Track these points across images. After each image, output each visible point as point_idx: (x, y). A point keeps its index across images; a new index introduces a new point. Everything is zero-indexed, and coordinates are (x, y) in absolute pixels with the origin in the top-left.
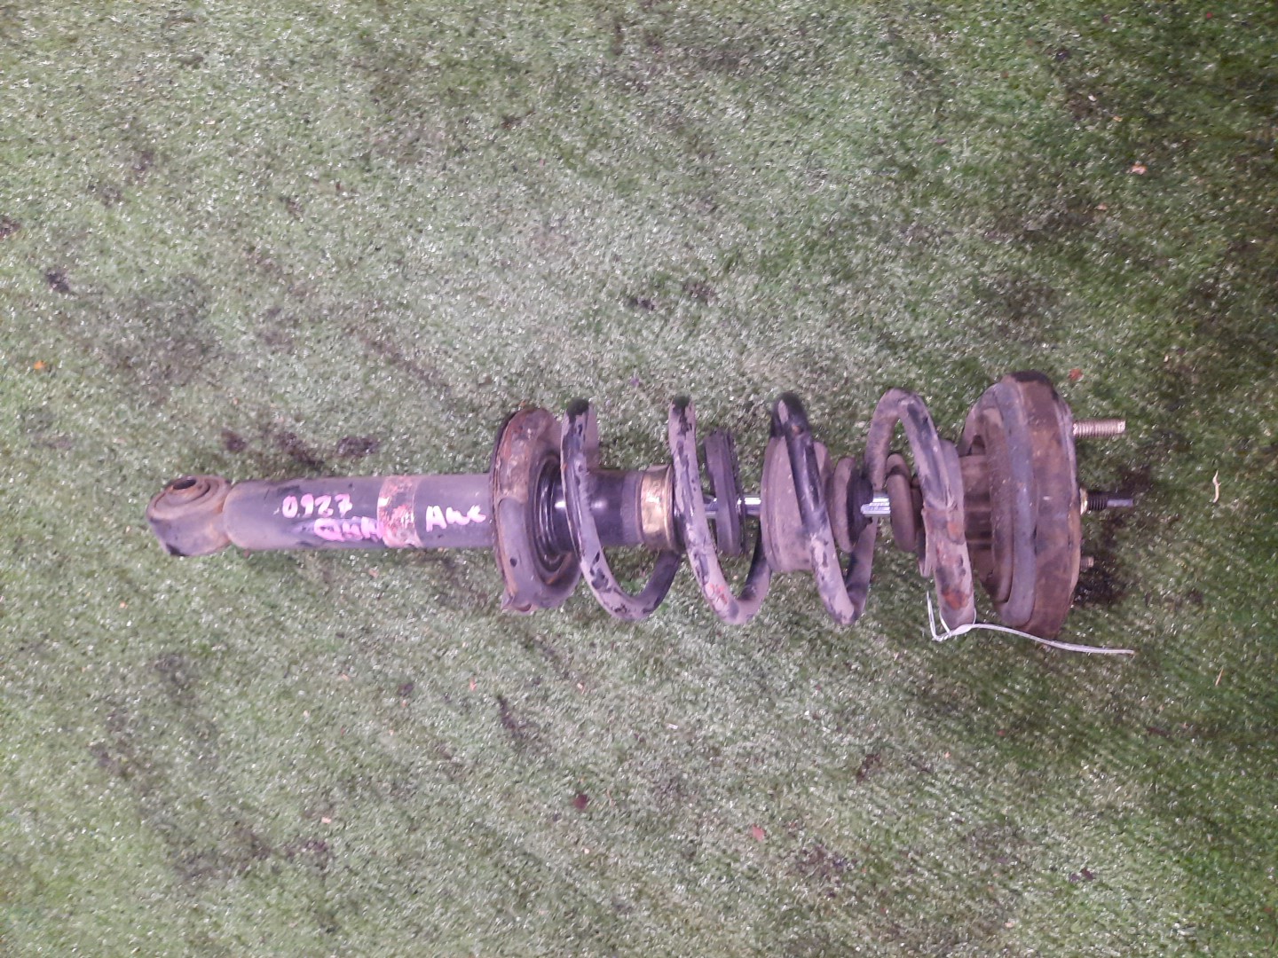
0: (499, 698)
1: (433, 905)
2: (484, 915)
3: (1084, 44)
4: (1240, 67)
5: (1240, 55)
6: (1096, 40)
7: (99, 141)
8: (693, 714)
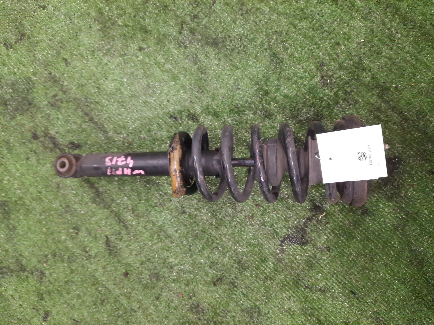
0: (106, 236)
1: (74, 298)
2: (90, 304)
3: (329, 63)
4: (377, 81)
5: (377, 77)
6: (334, 62)
7: (7, 27)
8: (166, 254)
